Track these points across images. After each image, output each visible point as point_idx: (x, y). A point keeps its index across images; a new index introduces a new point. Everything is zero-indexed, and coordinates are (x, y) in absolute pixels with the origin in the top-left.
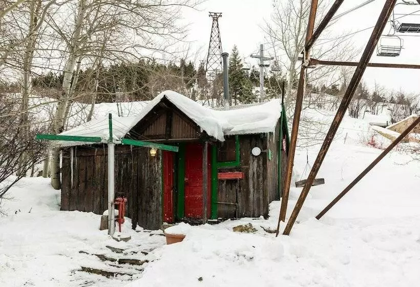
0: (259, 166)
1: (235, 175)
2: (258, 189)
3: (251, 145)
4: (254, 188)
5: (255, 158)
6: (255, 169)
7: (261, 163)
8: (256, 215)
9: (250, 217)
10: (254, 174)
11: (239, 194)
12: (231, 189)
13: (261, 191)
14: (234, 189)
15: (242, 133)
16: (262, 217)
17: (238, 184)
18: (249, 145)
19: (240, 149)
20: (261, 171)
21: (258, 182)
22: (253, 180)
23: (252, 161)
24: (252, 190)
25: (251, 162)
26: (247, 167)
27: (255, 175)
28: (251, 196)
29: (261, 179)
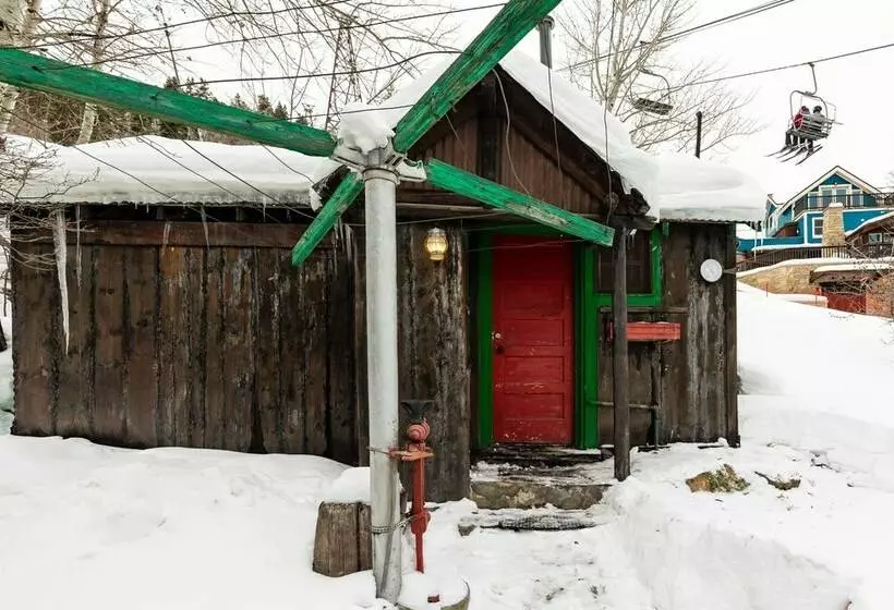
0: (713, 309)
2: (712, 368)
3: (692, 253)
4: (700, 365)
5: (703, 288)
6: (705, 317)
7: (719, 301)
8: (706, 436)
9: (689, 440)
10: (700, 328)
11: (661, 384)
12: (638, 368)
13: (721, 375)
14: (646, 367)
16: (723, 441)
17: (656, 356)
18: (687, 251)
19: (663, 262)
20: (720, 325)
21: (712, 351)
22: (698, 345)
23: (696, 295)
24: (695, 371)
25: (692, 298)
26: (683, 309)
27: (705, 333)
28: (693, 388)
29: (719, 342)
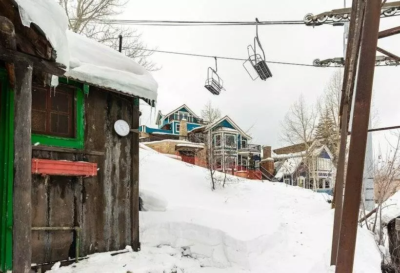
0: (123, 155)
1: (81, 168)
2: (122, 197)
3: (109, 113)
4: (113, 194)
5: (116, 139)
6: (117, 161)
7: (128, 150)
8: (117, 246)
9: (104, 250)
10: (114, 168)
11: (82, 209)
12: (63, 196)
13: (128, 201)
14: (69, 197)
15: (100, 83)
16: (129, 248)
17: (79, 187)
18: (105, 112)
19: (86, 116)
20: (128, 167)
21: (122, 185)
22: (112, 180)
23: (111, 144)
24: (109, 198)
25: (108, 145)
26: (101, 153)
27: (117, 172)
28: (108, 211)
29: (127, 178)
